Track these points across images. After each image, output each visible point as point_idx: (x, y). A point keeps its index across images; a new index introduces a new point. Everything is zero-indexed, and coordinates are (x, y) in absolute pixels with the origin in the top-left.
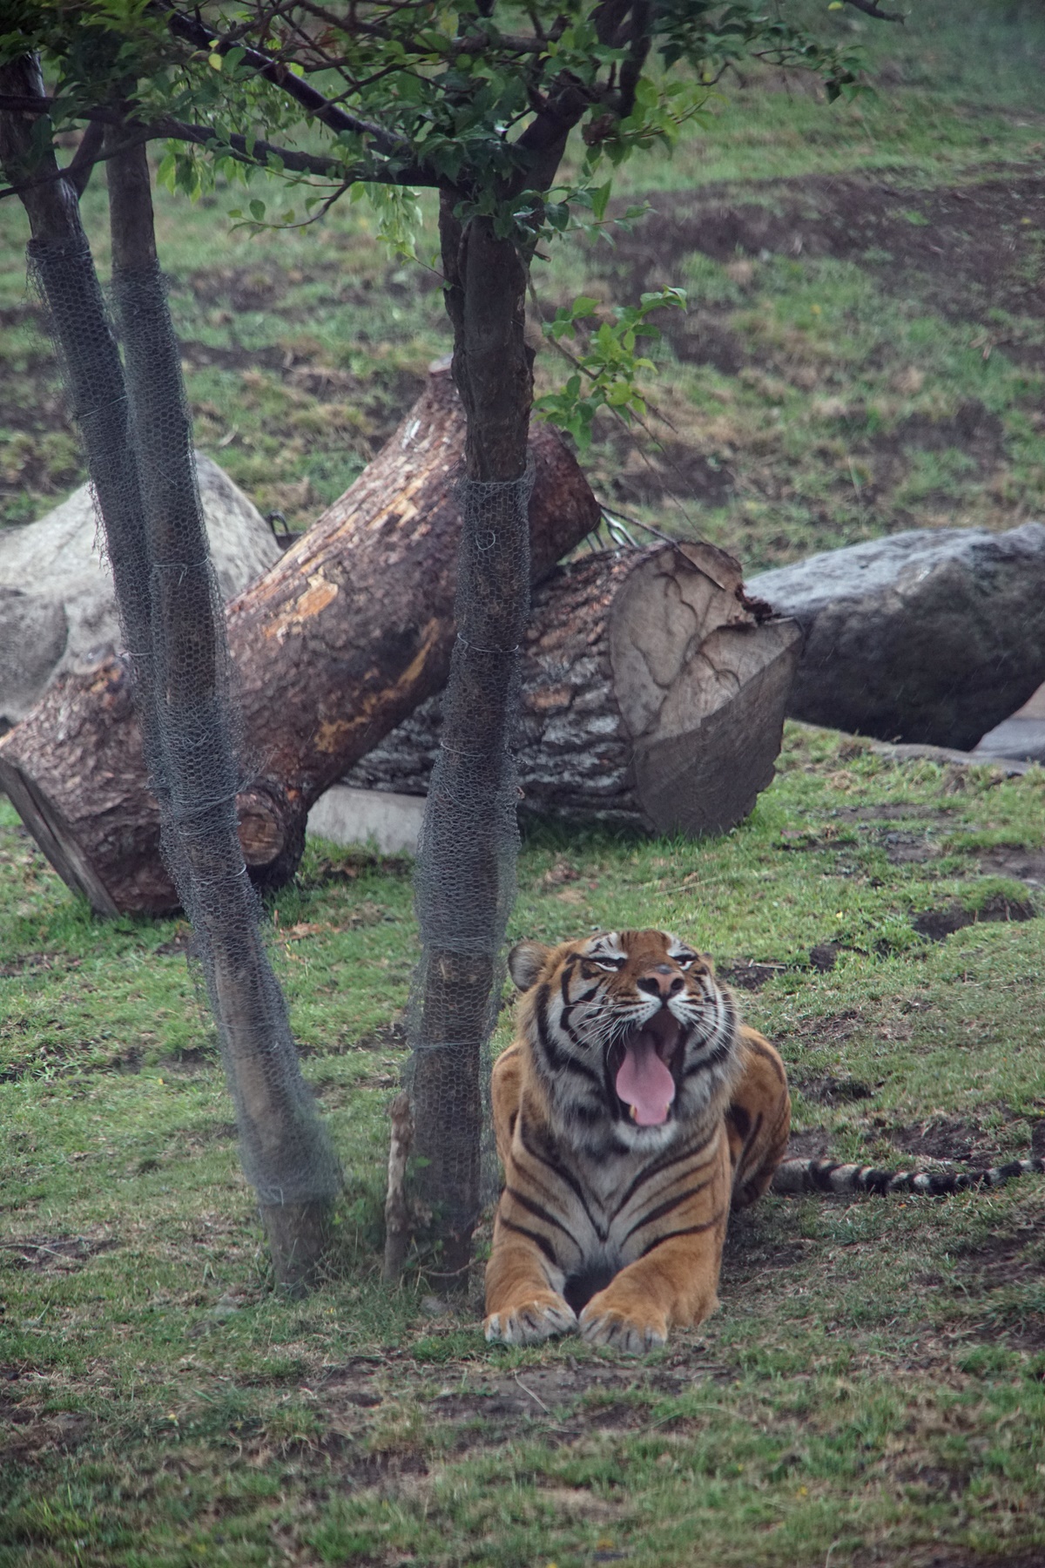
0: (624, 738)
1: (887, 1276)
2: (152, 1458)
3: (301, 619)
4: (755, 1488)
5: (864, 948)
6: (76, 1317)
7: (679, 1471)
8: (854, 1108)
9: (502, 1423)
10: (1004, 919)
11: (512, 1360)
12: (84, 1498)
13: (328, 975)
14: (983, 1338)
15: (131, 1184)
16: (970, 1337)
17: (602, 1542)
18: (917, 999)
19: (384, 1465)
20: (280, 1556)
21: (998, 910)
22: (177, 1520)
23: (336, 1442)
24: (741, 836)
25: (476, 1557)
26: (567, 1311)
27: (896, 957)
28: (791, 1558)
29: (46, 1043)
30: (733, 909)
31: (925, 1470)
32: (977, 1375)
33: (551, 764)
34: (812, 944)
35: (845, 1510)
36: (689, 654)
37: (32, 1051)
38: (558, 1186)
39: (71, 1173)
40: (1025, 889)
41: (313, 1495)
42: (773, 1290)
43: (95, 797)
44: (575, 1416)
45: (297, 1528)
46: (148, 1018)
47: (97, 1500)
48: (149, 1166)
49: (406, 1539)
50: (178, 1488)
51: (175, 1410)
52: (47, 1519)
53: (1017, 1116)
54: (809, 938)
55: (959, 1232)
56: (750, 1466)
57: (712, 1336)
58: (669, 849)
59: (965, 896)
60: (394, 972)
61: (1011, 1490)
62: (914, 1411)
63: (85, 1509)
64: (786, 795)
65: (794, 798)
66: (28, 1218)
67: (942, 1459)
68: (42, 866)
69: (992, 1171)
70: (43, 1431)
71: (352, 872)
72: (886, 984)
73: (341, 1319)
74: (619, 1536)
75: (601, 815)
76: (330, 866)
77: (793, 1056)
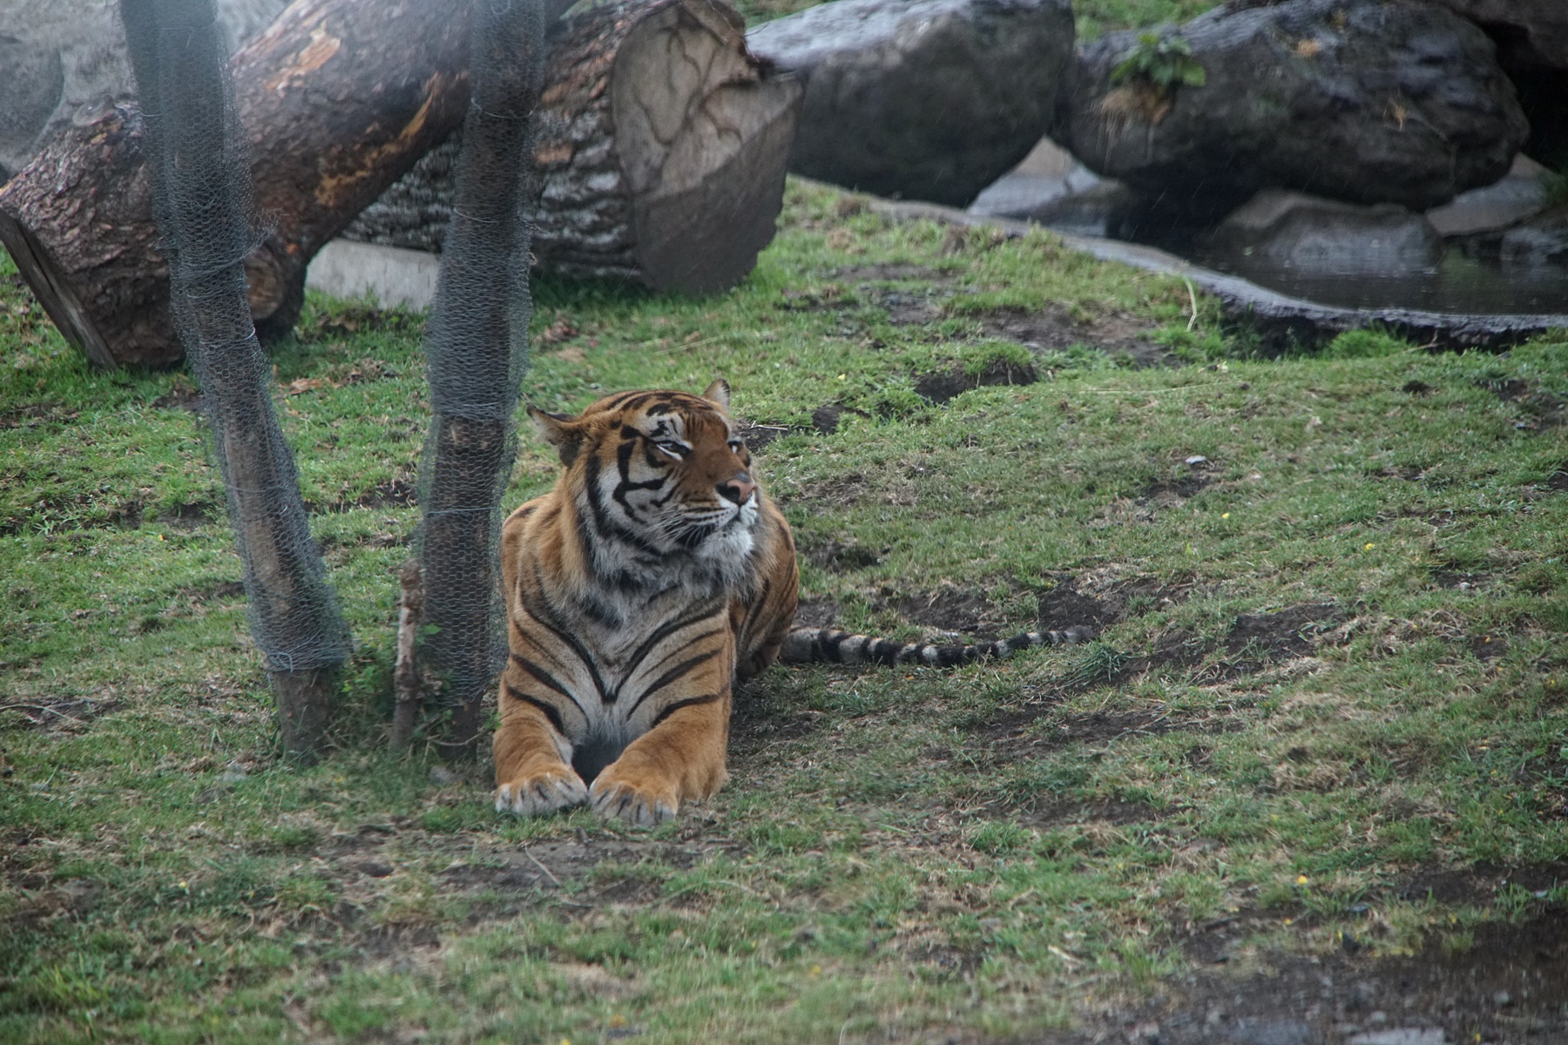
0: (624, 194)
1: (894, 750)
2: (163, 927)
3: (301, 72)
4: (769, 966)
5: (867, 410)
6: (84, 780)
7: (691, 947)
8: (861, 576)
9: (513, 896)
10: (1006, 384)
11: (522, 831)
12: (96, 966)
13: (329, 431)
14: (994, 815)
15: (133, 643)
16: (980, 814)
17: (615, 1019)
18: (921, 464)
19: (396, 937)
20: (293, 1028)
21: (998, 373)
22: (188, 990)
23: (348, 912)
24: (742, 296)
25: (489, 1033)
26: (578, 783)
27: (899, 419)
28: (805, 1037)
29: (45, 496)
30: (734, 370)
31: (937, 948)
32: (988, 852)
33: (551, 219)
34: (814, 406)
35: (859, 989)
36: (691, 111)
37: (32, 504)
38: (565, 653)
39: (73, 631)
40: (1026, 352)
41: (325, 967)
42: (782, 762)
43: (94, 248)
44: (586, 889)
45: (310, 1002)
46: (146, 472)
47: (109, 969)
48: (151, 625)
49: (418, 1014)
50: (189, 958)
51: (186, 878)
52: (59, 988)
53: (1023, 587)
54: (812, 400)
55: (967, 705)
56: (764, 942)
57: (723, 810)
58: (670, 307)
59: (967, 358)
60: (394, 429)
61: (1024, 970)
62: (925, 889)
63: (96, 978)
64: (785, 253)
65: (793, 255)
66: (32, 677)
67: (954, 939)
68: (38, 316)
69: (1000, 643)
70: (53, 897)
71: (350, 327)
72: (889, 448)
73: (350, 788)
74: (632, 1013)
75: (600, 272)
76: (330, 320)
77: (798, 520)
